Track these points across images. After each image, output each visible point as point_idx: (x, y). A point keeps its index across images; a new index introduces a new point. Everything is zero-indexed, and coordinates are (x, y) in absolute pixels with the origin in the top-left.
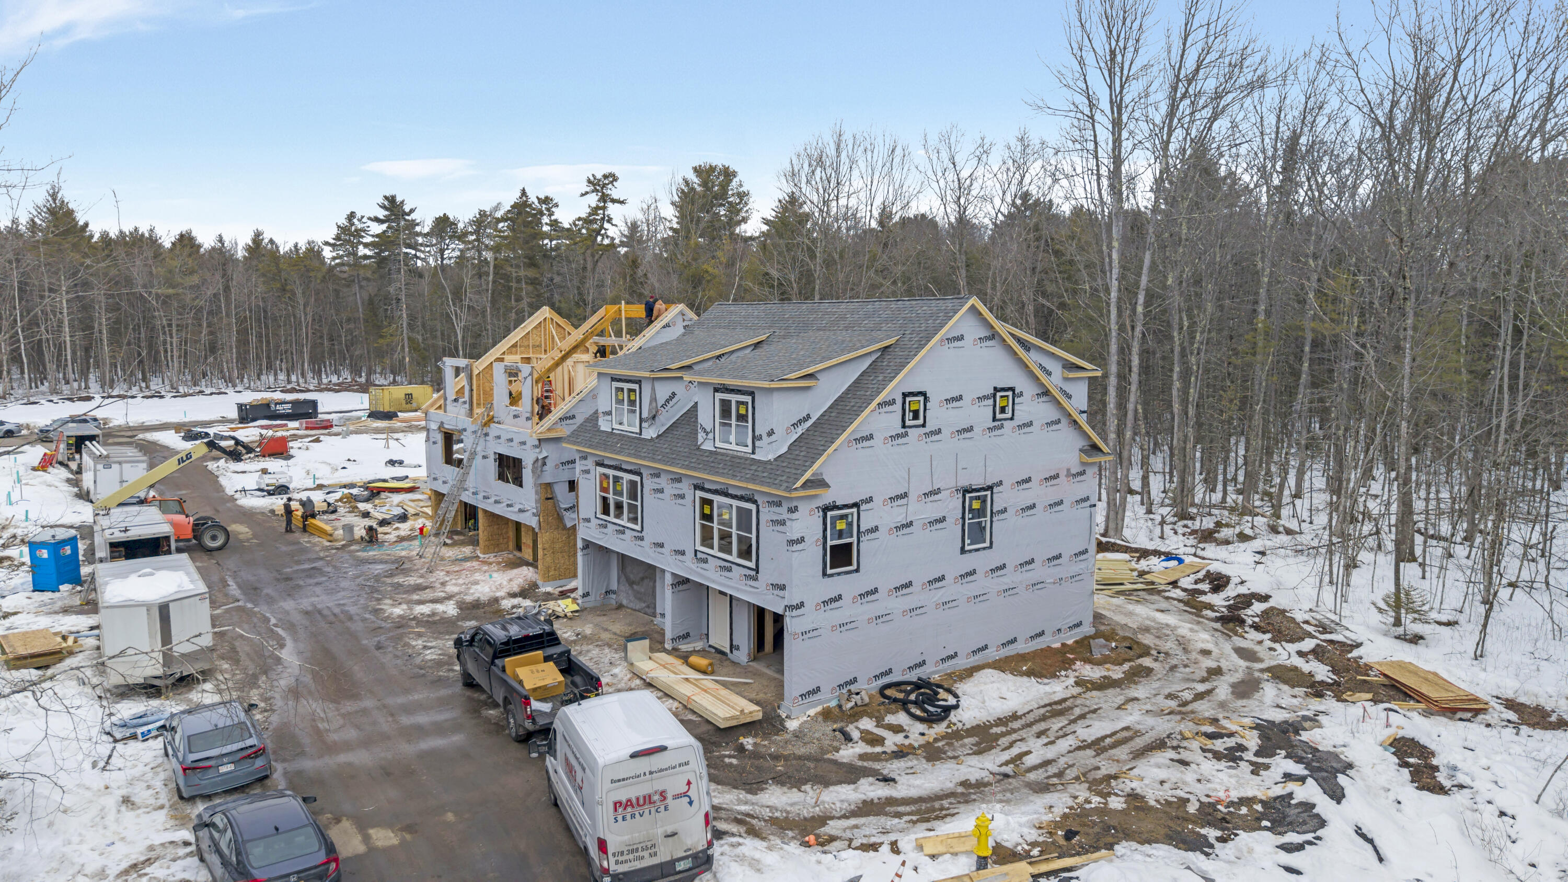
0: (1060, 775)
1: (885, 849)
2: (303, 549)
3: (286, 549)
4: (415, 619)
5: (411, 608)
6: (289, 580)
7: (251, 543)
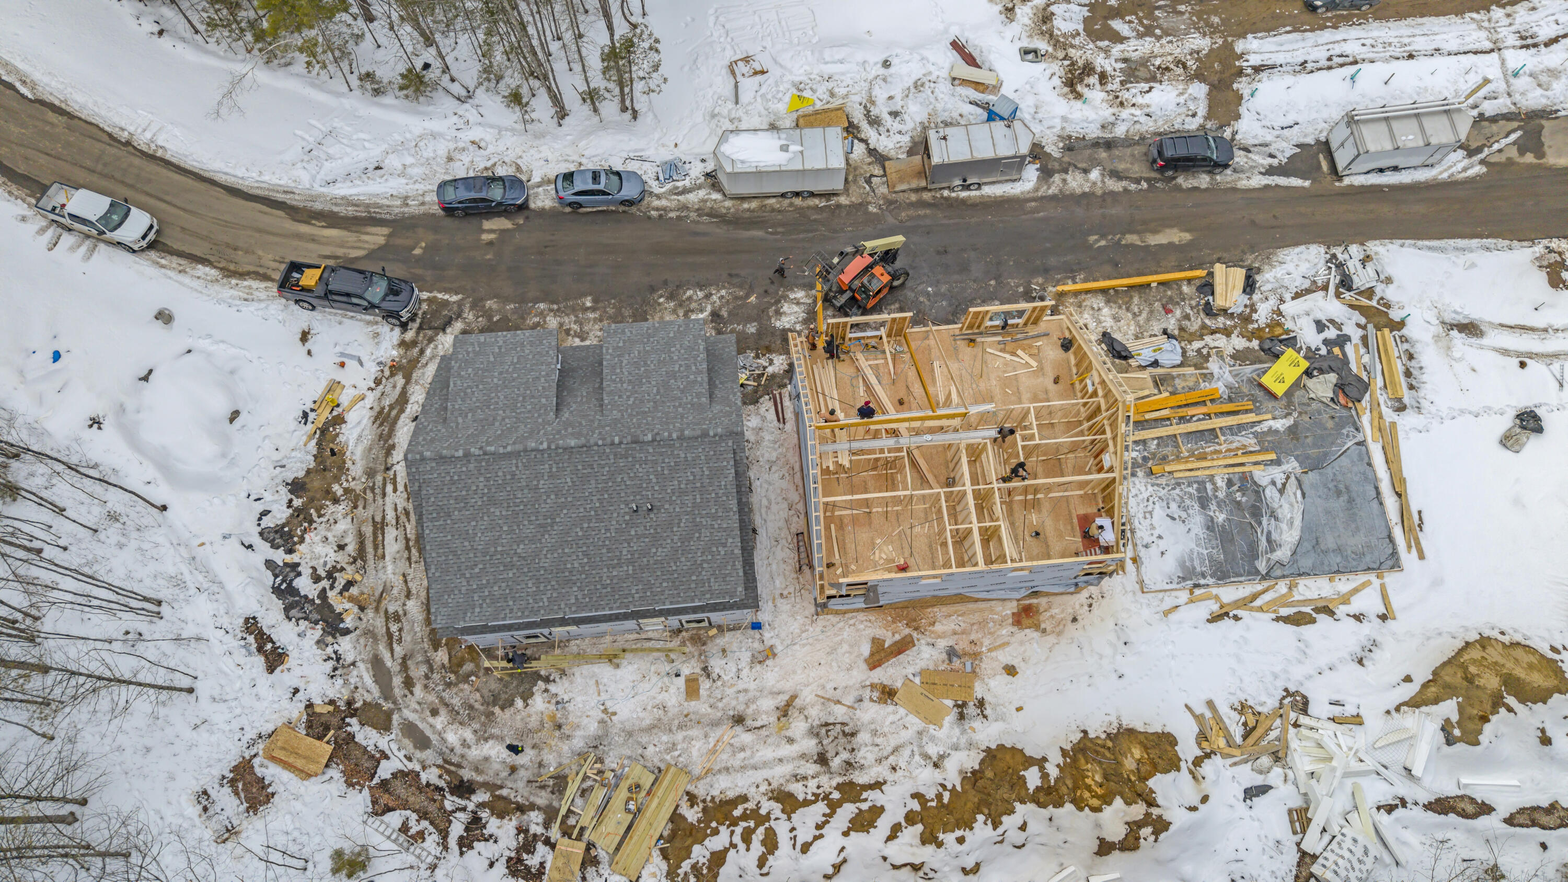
0: (373, 489)
1: (373, 385)
2: (1045, 271)
3: (1052, 261)
4: (778, 302)
5: (798, 303)
6: (938, 253)
7: (1097, 241)
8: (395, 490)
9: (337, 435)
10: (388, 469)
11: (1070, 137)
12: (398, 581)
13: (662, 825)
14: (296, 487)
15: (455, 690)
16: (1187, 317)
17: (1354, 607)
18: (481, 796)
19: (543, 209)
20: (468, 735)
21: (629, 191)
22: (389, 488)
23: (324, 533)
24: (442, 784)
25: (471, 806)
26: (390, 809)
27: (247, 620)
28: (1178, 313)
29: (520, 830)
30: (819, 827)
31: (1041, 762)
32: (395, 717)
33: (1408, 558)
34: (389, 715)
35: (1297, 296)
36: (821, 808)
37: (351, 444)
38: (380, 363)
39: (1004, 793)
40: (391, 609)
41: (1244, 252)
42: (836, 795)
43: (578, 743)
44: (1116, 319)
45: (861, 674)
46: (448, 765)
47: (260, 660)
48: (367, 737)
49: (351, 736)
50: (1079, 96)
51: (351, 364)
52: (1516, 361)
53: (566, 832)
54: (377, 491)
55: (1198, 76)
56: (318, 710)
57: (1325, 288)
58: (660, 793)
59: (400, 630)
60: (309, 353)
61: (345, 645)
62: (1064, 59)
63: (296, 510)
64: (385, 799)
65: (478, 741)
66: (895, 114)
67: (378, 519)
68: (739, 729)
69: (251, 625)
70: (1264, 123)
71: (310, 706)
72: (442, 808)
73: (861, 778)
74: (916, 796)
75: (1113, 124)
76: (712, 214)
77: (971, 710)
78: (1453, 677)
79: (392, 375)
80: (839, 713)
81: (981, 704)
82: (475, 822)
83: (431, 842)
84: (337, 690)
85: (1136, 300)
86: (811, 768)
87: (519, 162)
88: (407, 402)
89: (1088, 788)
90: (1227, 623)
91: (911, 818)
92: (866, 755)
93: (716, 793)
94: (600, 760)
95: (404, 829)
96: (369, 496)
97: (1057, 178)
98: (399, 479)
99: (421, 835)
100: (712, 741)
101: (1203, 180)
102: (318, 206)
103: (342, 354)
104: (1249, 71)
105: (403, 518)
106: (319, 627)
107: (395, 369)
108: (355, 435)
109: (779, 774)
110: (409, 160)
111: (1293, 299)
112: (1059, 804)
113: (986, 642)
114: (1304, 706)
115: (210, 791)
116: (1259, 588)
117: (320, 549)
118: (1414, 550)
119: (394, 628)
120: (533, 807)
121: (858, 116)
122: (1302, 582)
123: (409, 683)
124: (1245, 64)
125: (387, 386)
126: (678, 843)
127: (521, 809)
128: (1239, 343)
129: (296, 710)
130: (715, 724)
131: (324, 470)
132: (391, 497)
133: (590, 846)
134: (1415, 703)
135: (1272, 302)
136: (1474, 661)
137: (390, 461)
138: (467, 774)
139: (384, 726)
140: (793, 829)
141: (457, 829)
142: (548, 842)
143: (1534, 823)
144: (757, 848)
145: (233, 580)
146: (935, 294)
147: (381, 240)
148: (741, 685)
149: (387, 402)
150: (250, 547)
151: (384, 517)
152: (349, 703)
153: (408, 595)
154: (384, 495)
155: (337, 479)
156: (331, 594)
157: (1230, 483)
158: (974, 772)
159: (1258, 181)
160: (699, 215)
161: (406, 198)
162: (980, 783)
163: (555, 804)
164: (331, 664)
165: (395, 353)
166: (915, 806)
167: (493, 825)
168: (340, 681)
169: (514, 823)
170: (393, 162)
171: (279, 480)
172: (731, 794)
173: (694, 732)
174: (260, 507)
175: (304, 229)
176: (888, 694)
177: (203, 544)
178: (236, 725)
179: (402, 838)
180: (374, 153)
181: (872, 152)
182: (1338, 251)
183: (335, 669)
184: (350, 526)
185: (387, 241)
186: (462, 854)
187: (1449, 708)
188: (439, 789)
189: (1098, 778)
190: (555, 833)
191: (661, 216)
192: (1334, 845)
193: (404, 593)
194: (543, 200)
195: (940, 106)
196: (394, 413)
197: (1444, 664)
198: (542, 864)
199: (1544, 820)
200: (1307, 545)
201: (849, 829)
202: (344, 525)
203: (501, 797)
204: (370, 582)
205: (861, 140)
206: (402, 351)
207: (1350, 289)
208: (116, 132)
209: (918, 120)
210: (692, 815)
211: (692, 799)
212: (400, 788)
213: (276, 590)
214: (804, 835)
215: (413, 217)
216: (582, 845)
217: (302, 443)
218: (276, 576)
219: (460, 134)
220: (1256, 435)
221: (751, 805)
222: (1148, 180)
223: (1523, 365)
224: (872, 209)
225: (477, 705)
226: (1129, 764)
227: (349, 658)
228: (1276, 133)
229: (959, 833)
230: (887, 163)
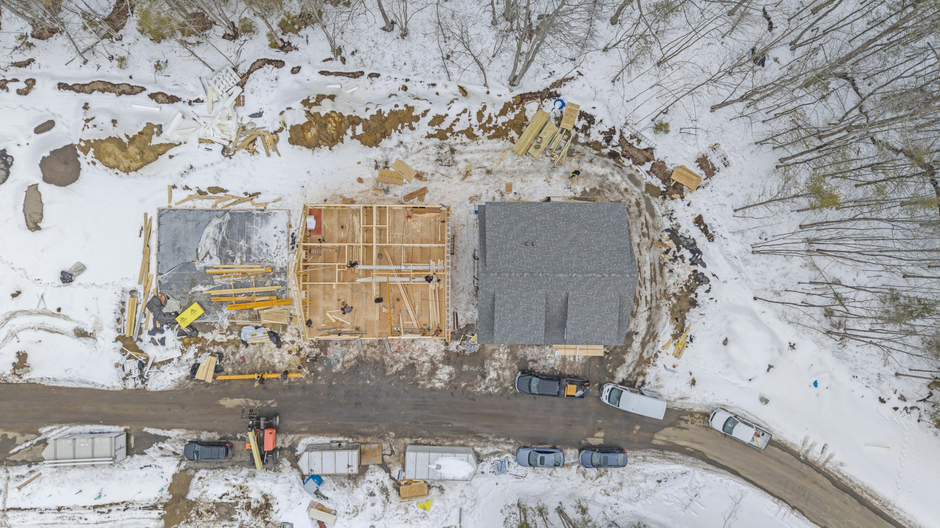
0: (657, 299)
1: (658, 354)
2: (304, 388)
3: (299, 393)
4: (450, 382)
5: (440, 379)
6: (360, 404)
7: (272, 403)
8: (646, 297)
9: (675, 329)
10: (650, 309)
11: (275, 471)
12: (644, 252)
13: (526, 131)
14: (694, 304)
15: (617, 199)
16: (233, 354)
17: (188, 192)
18: (606, 151)
19: (571, 448)
20: (611, 178)
21: (524, 453)
22: (649, 298)
23: (680, 279)
24: (623, 158)
25: (610, 147)
26: (645, 150)
27: (713, 240)
28: (237, 356)
29: (589, 135)
30: (458, 120)
31: (354, 137)
32: (644, 189)
33: (153, 215)
34: (647, 190)
35: (170, 361)
36: (456, 129)
37: (668, 324)
38: (655, 366)
39: (374, 124)
40: (646, 239)
41: (193, 389)
42: (448, 134)
43: (562, 170)
44: (272, 355)
45: (430, 186)
46: (620, 166)
47: (706, 221)
48: (656, 182)
49: (663, 182)
50: (265, 496)
51: (670, 367)
52: (62, 312)
53: (568, 132)
54: (655, 298)
55: (192, 504)
56: (678, 196)
57: (153, 364)
58: (526, 144)
59: (642, 229)
60: (691, 374)
61: (667, 224)
62: (268, 522)
63: (693, 292)
64: (648, 154)
65: (606, 175)
66: (372, 494)
67: (654, 284)
68: (489, 168)
69: (711, 238)
70: (160, 470)
71: (682, 198)
72: (623, 148)
73: (436, 141)
74: (413, 129)
75: (248, 476)
76: (480, 438)
77: (382, 165)
78: (149, 155)
79: (649, 359)
80: (443, 170)
81: (377, 167)
82: (608, 140)
83: (627, 135)
84: (671, 204)
85: (259, 366)
86: (458, 148)
87: (584, 479)
88: (642, 343)
89: (335, 122)
90: (251, 192)
91: (417, 119)
92: (433, 151)
93: (502, 142)
94: (552, 161)
95: (639, 141)
96: (658, 296)
97: (287, 445)
98: (644, 303)
99: (632, 137)
100: (502, 164)
101: (205, 436)
102: (690, 459)
103: (674, 372)
104: (160, 506)
105: (642, 282)
106: (680, 234)
107: (648, 362)
108: (666, 328)
109: (473, 146)
110: (642, 485)
111: (172, 359)
112: (350, 117)
113: (370, 194)
114: (225, 150)
115: (724, 166)
116: (231, 207)
117: (681, 271)
118: (149, 218)
119: (645, 230)
120: (583, 145)
121: (393, 494)
122: (209, 207)
123: (638, 204)
124: (161, 511)
125: (652, 353)
126: (520, 122)
127: (588, 144)
128: (209, 336)
129: (688, 197)
130: (500, 172)
131: (680, 311)
132: (648, 293)
133: (558, 125)
134: (172, 145)
135: (184, 358)
136: (136, 161)
137: (649, 313)
138: (612, 161)
139: (649, 187)
140: (470, 120)
141: (616, 138)
142: (577, 129)
143: (132, 87)
144: (486, 114)
145: (720, 260)
146: (366, 379)
147: (656, 436)
148: (487, 187)
149: (651, 344)
150: (714, 275)
151: (651, 284)
152: (665, 198)
153: (639, 245)
154: (651, 295)
155: (674, 306)
156: (675, 249)
157: (233, 259)
158: (385, 137)
159: (173, 433)
160: (487, 438)
161: (644, 461)
162: (383, 131)
163: (573, 145)
164: (674, 216)
165: (648, 370)
166: (414, 124)
167: (600, 138)
168: (669, 208)
169: (591, 139)
170: (652, 484)
171: (702, 307)
172: (495, 140)
173: (510, 169)
174: (710, 295)
175: (697, 447)
176: (419, 176)
177: (736, 279)
178: (714, 194)
179: (640, 137)
180: (663, 491)
181: (388, 471)
182: (140, 386)
183: (672, 214)
184: (667, 281)
185: (653, 435)
186: (614, 127)
187: (156, 141)
188: (624, 156)
189: (330, 125)
190: (573, 133)
191: (508, 439)
192: (228, 88)
193: (641, 246)
194: (571, 454)
195: (346, 496)
196: (648, 338)
197: (150, 162)
198: (579, 120)
199: (127, 89)
200: (202, 225)
201: (445, 117)
202: (670, 282)
203: (597, 150)
204: (657, 252)
205: (393, 479)
206: (645, 371)
207: (140, 362)
208: (801, 516)
209: (359, 489)
210: (513, 133)
211: (512, 140)
212: (641, 158)
213: (700, 253)
214: (465, 116)
215: (640, 449)
216: (561, 126)
217: (692, 325)
218: (701, 259)
219: (615, 501)
220: (213, 284)
221: (487, 134)
222: (236, 439)
223: (59, 310)
224: (393, 434)
225: (607, 191)
226: (314, 131)
227: (665, 219)
228: (155, 463)
229: (397, 109)
230: (381, 462)
